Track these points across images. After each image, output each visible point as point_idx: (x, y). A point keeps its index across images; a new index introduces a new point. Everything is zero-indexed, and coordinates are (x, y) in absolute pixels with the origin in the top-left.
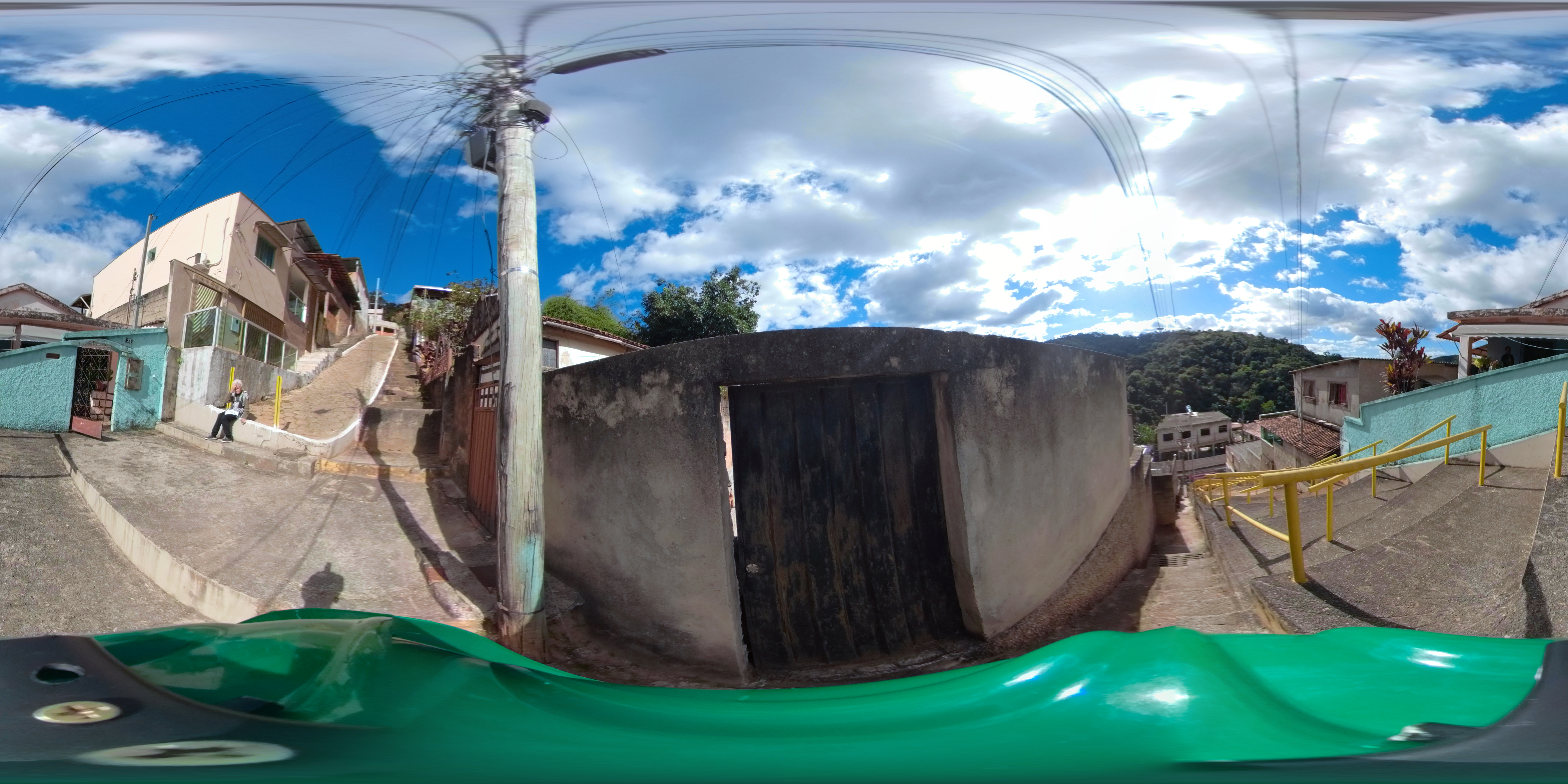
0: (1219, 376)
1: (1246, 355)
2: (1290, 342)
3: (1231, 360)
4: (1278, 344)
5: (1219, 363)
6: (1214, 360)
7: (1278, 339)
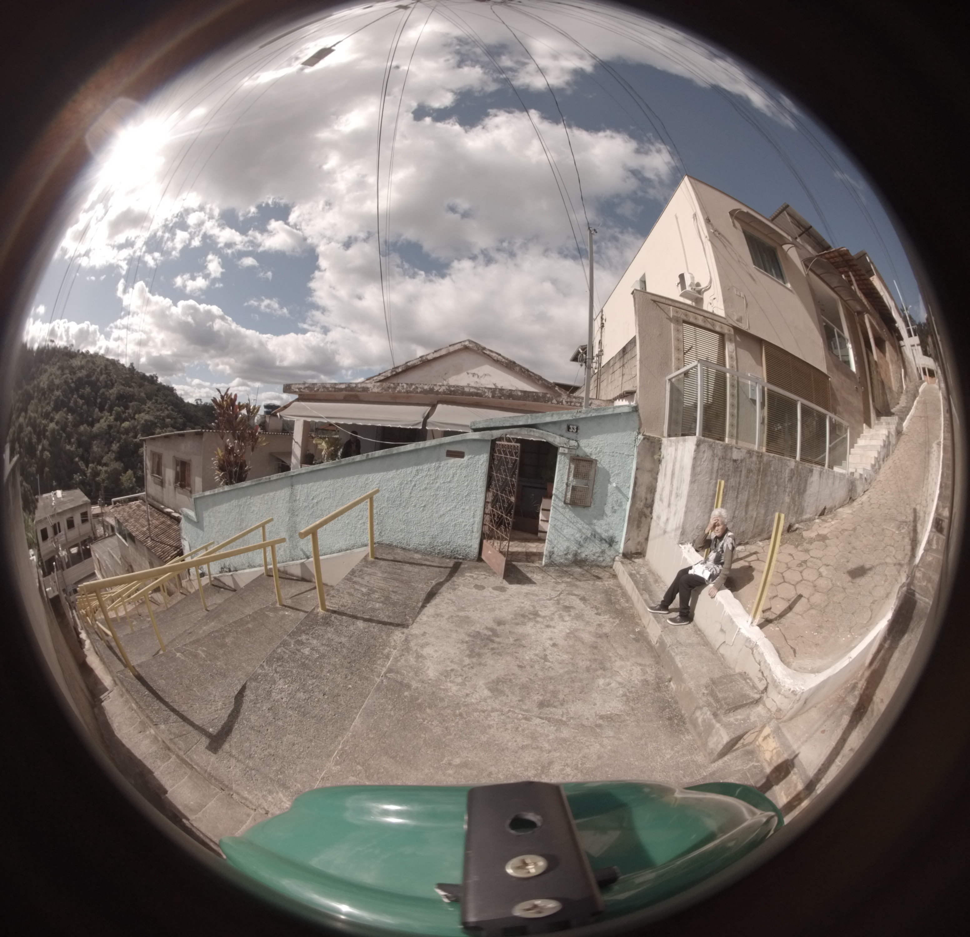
0: (82, 428)
1: (112, 397)
2: (160, 380)
3: (95, 404)
4: (146, 383)
5: (85, 407)
6: (81, 402)
7: (148, 374)
